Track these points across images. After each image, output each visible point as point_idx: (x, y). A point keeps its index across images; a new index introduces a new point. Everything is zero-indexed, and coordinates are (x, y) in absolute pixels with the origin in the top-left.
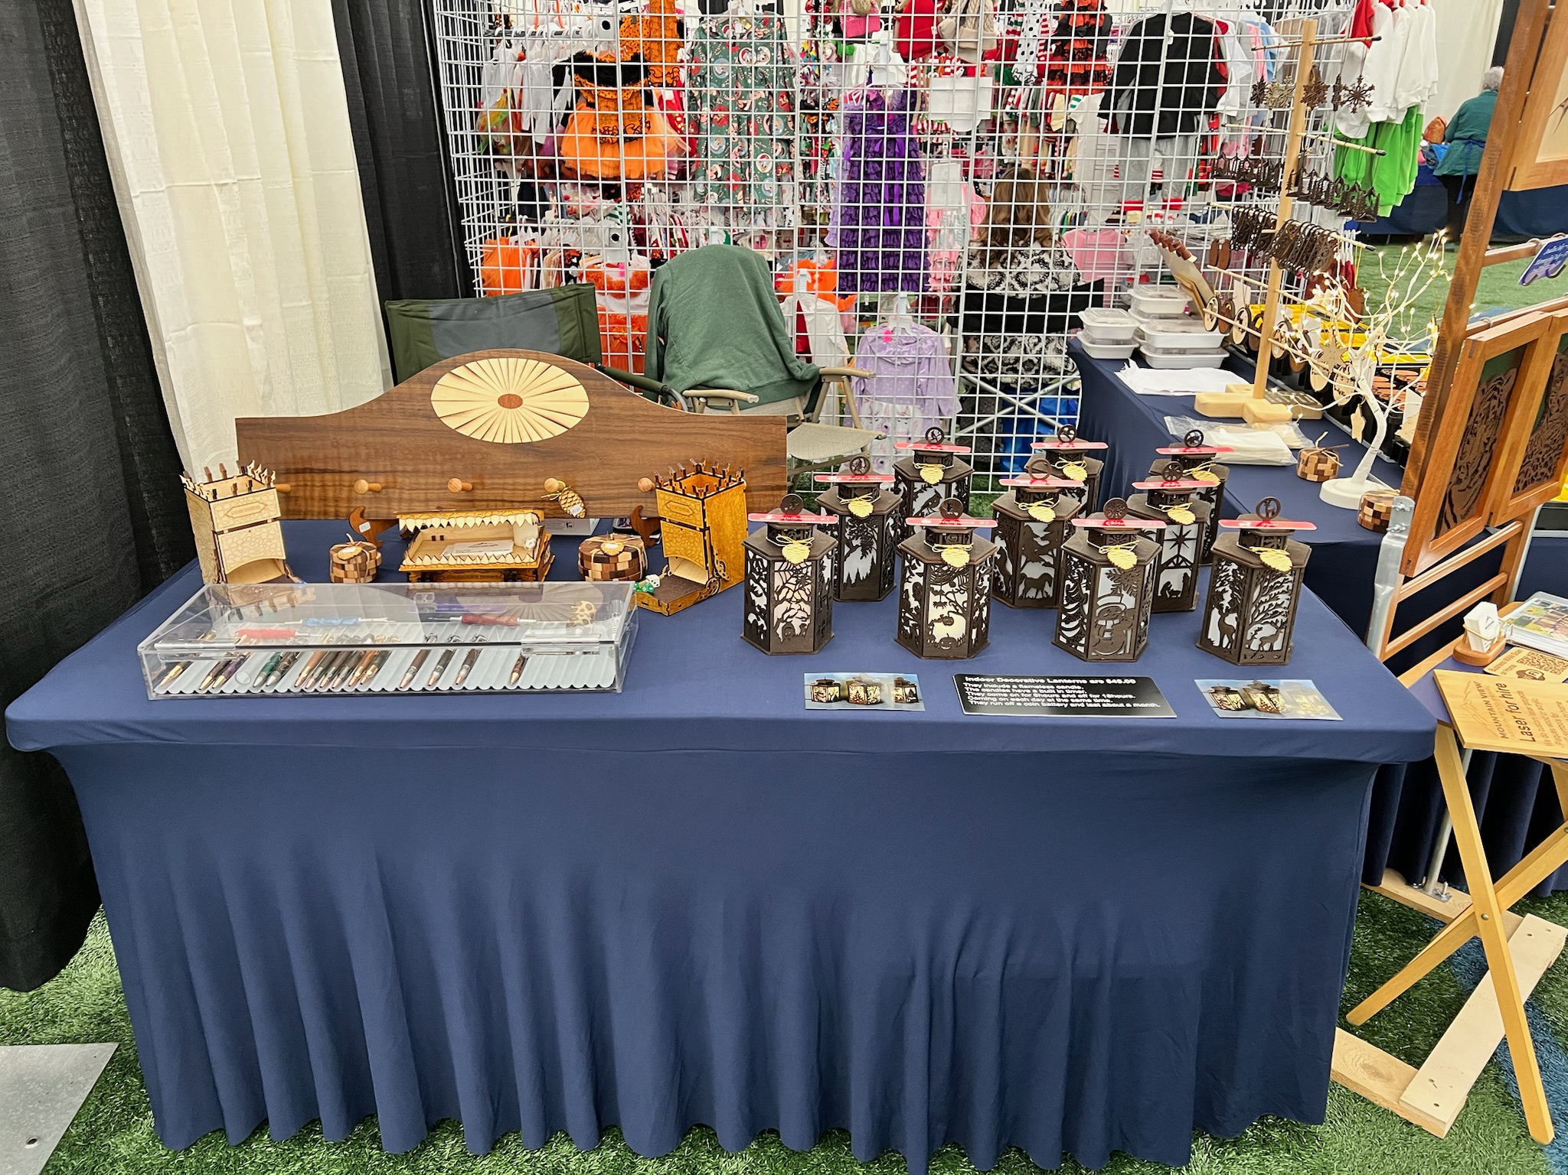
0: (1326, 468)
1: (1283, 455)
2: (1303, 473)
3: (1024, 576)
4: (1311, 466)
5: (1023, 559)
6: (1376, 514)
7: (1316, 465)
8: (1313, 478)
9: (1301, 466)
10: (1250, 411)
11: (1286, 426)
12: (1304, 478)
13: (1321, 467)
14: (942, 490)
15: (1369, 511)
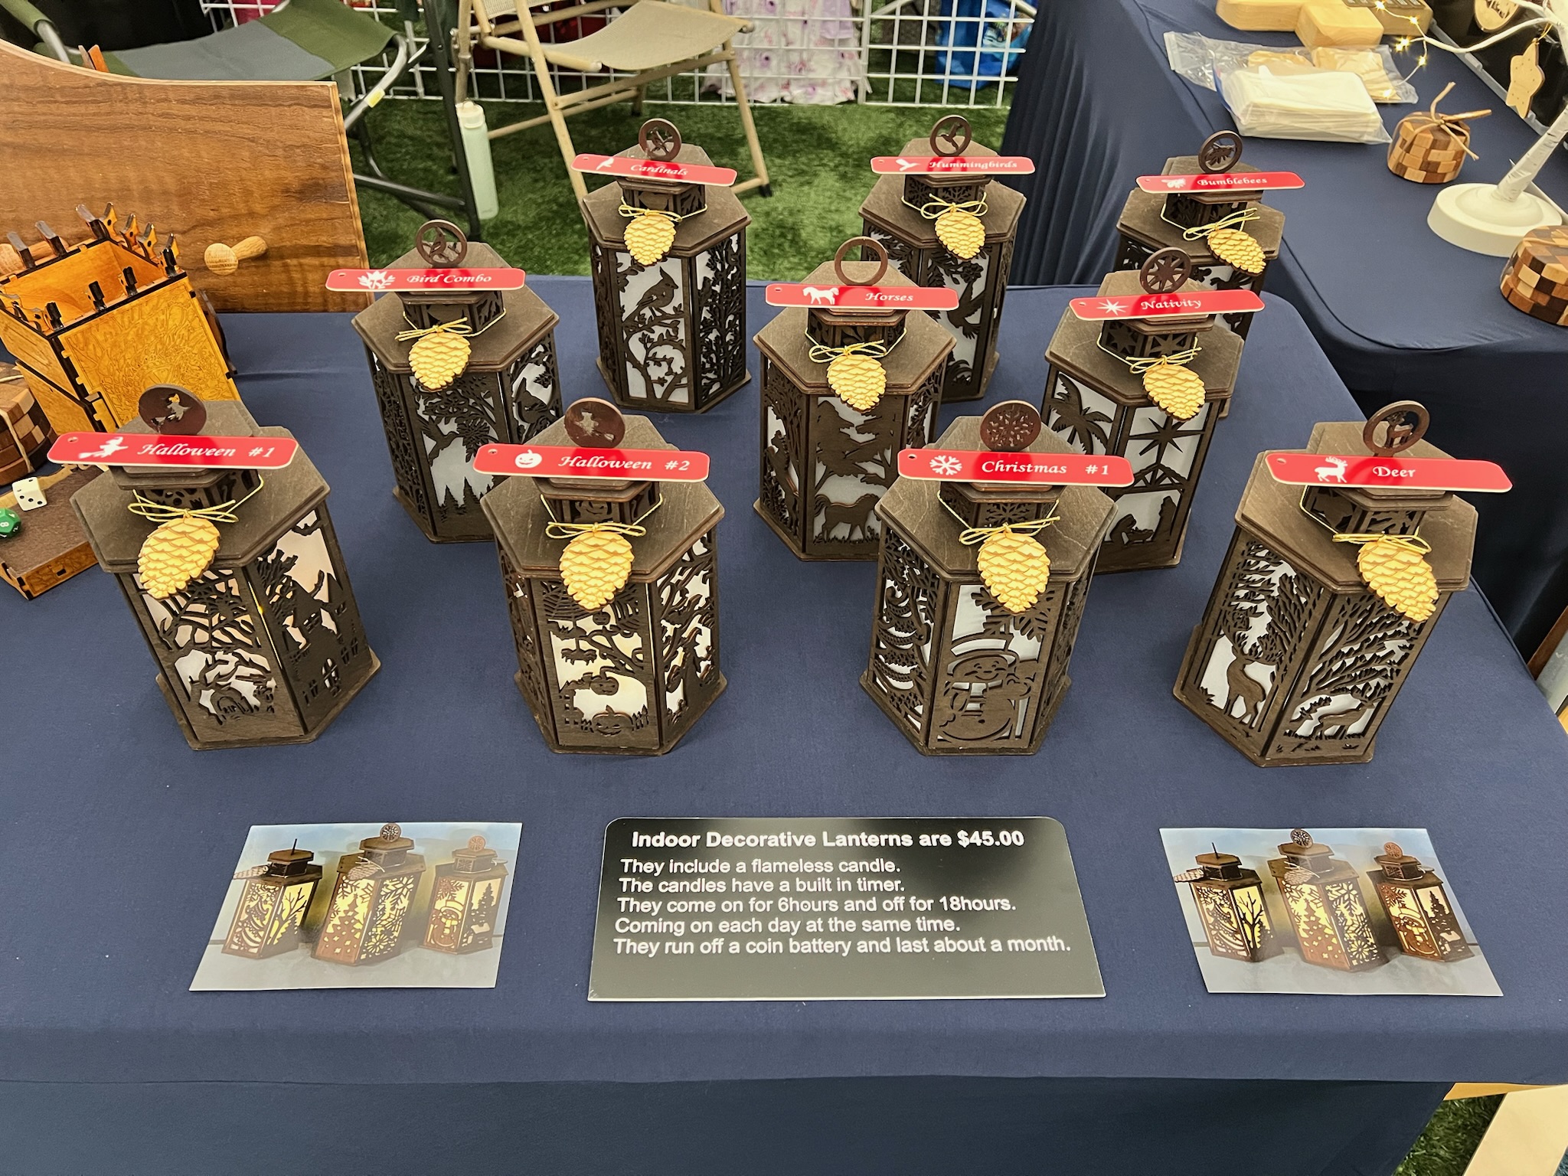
0: (1444, 158)
1: (1367, 124)
2: (1399, 165)
3: (824, 502)
4: (1418, 153)
5: (820, 470)
6: (1545, 286)
7: (1428, 152)
8: (1415, 175)
9: (1398, 151)
10: (1310, 21)
11: (1371, 54)
12: (1398, 176)
13: (1435, 156)
14: (675, 269)
15: (1530, 278)
